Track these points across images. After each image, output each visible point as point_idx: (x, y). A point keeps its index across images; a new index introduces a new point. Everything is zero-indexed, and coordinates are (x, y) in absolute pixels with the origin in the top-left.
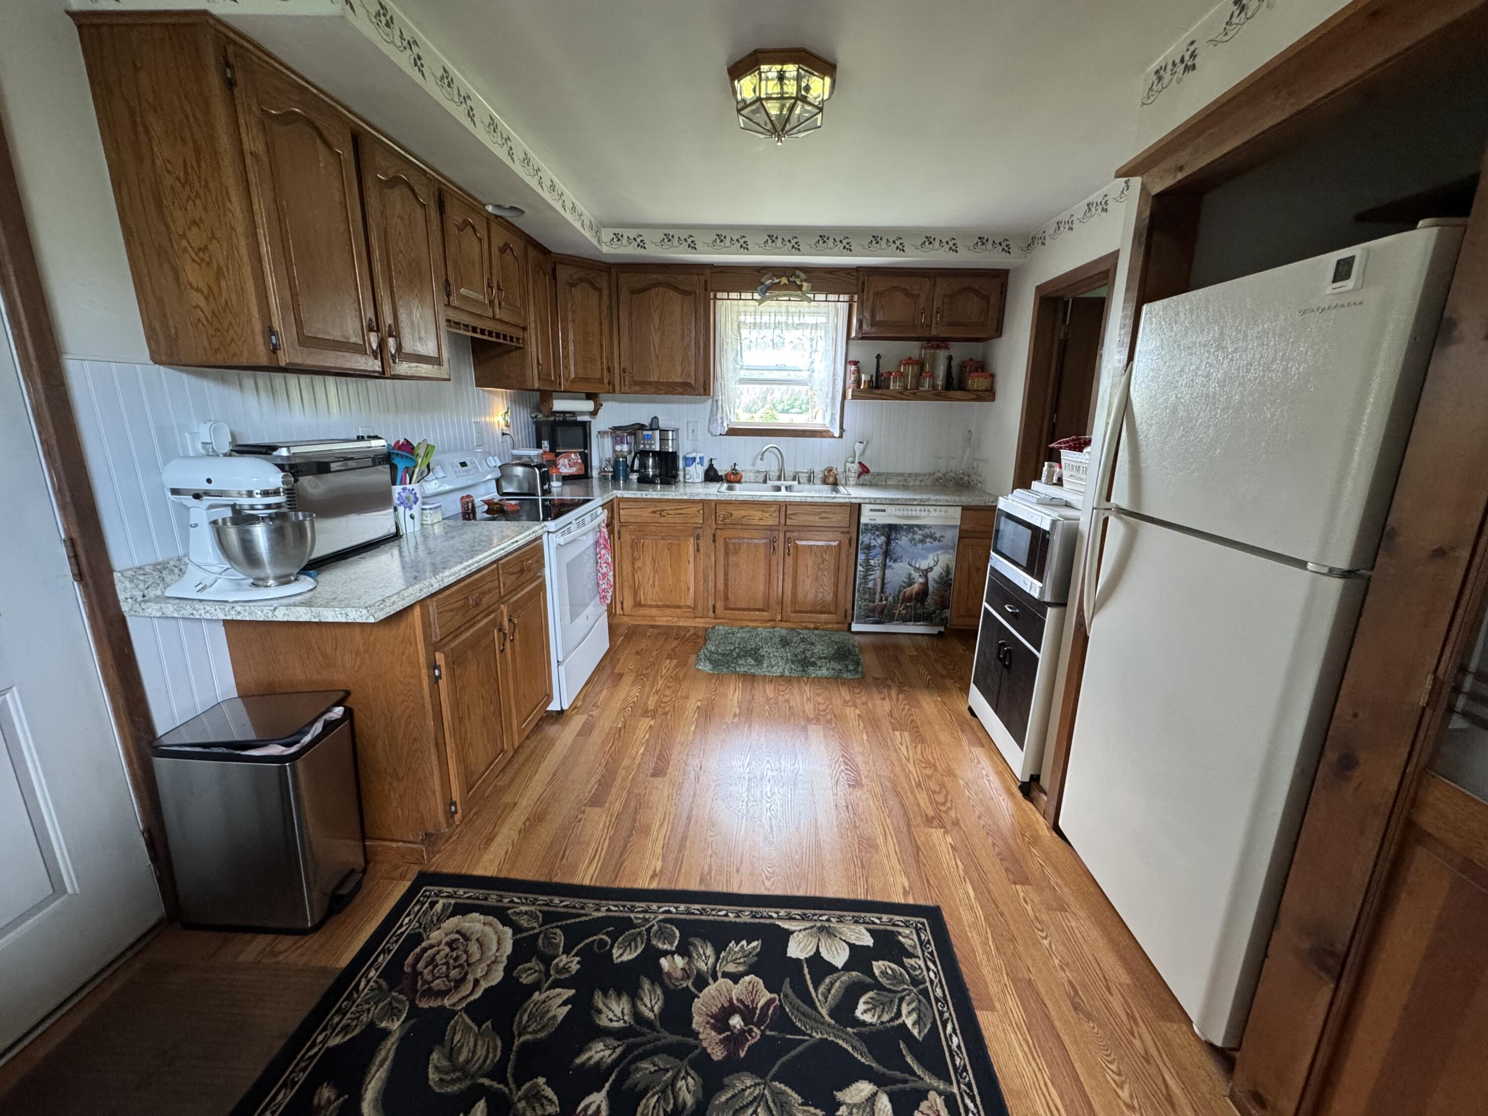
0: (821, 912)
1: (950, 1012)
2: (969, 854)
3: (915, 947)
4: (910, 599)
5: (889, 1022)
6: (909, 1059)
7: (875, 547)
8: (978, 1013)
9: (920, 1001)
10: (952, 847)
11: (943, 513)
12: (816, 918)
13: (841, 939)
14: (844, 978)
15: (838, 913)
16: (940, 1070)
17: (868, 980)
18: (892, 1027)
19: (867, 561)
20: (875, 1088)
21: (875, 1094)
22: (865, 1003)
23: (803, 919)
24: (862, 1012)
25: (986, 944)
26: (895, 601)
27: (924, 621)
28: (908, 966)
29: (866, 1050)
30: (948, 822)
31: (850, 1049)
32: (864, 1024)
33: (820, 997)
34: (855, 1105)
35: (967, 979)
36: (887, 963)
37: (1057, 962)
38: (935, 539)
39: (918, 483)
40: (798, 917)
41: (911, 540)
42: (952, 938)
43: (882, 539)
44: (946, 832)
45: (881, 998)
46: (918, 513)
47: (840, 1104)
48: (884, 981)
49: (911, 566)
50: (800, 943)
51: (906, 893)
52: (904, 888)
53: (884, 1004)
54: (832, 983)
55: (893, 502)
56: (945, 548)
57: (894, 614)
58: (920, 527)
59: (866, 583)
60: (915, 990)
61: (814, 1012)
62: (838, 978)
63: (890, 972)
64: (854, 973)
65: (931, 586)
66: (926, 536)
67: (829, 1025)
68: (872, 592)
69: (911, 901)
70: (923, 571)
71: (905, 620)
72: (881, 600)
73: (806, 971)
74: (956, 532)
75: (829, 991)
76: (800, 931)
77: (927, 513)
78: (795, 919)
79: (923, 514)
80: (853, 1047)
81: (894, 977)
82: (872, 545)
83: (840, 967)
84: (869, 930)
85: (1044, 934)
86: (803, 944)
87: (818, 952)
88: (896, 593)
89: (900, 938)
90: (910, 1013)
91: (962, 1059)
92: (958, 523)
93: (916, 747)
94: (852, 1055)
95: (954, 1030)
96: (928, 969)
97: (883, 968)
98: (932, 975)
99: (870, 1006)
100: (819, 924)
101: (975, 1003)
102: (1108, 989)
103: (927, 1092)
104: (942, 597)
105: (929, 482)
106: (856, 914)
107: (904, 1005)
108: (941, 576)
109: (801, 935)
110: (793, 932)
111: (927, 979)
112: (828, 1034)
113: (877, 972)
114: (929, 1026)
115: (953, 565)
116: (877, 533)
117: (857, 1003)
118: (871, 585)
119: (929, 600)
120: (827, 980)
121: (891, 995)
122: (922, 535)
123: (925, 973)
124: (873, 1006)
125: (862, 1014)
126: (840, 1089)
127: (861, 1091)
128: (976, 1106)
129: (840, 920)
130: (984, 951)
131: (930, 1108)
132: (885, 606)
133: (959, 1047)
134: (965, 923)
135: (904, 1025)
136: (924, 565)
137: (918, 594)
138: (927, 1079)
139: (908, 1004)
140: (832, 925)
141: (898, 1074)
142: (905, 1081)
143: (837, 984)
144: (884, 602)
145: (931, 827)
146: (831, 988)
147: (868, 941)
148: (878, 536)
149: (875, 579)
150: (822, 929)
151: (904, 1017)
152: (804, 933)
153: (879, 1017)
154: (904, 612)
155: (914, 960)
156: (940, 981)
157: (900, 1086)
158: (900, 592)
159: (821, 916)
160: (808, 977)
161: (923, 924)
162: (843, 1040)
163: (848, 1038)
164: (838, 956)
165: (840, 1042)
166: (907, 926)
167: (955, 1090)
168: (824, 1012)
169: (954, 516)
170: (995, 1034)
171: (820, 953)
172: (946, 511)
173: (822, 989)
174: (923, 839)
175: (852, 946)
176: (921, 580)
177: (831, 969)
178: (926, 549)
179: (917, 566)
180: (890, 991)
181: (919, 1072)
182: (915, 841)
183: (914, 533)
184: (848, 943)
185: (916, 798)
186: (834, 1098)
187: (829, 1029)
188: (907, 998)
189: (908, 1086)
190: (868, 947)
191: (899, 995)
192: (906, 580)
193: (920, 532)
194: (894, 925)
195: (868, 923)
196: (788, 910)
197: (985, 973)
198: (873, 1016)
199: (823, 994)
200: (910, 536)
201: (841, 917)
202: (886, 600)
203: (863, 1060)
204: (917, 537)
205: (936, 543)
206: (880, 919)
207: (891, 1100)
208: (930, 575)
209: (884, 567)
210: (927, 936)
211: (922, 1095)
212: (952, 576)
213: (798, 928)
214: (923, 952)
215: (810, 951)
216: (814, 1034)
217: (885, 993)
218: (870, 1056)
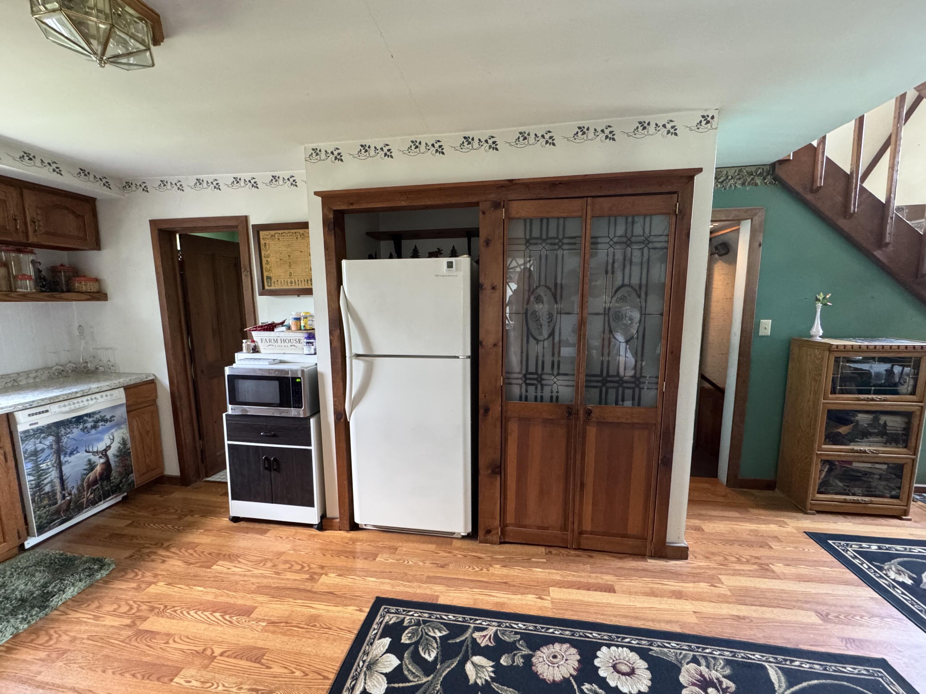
0: (356, 664)
1: (438, 614)
2: (348, 570)
3: (398, 618)
4: (95, 482)
5: (437, 644)
6: (458, 641)
7: (43, 450)
8: (439, 603)
9: (429, 626)
10: (339, 576)
11: (109, 397)
12: (359, 670)
13: (381, 657)
14: (407, 662)
15: (361, 654)
16: (463, 629)
17: (412, 648)
18: (441, 643)
19: (37, 468)
20: (469, 661)
21: (472, 662)
22: (425, 654)
23: (357, 679)
24: (430, 656)
25: (405, 586)
26: (80, 490)
27: (113, 494)
28: (408, 624)
29: (450, 661)
30: (319, 571)
31: (449, 669)
32: (436, 658)
33: (416, 680)
34: (477, 674)
35: (421, 601)
36: (404, 635)
37: (421, 563)
38: (106, 421)
39: (31, 381)
40: (353, 683)
41: (83, 430)
42: (397, 598)
43: (51, 439)
44: (326, 575)
45: (423, 644)
46: (86, 403)
47: (476, 682)
48: (415, 639)
49: (89, 452)
50: (375, 685)
51: (361, 610)
52: (357, 610)
53: (427, 644)
54: (409, 670)
55: (53, 401)
56: (118, 425)
57: (82, 504)
58: (89, 415)
59: (41, 490)
60: (423, 626)
61: (424, 686)
62: (406, 665)
63: (410, 635)
64: (406, 655)
65: (113, 461)
66: (97, 422)
67: (433, 678)
68: (52, 495)
69: (367, 610)
70: (102, 452)
71: (93, 503)
72: (64, 497)
73: (396, 685)
74: (124, 409)
75: (413, 673)
76: (365, 683)
77: (94, 401)
78: (354, 686)
79: (91, 402)
80: (448, 667)
81: (413, 633)
82: (39, 449)
83: (399, 662)
84: (380, 638)
85: (406, 562)
86: (376, 683)
87: (386, 675)
88: (79, 483)
89: (391, 622)
90: (434, 632)
91: (460, 617)
92: (124, 401)
93: (239, 562)
94: (452, 669)
95: (445, 615)
96: (413, 615)
97: (406, 637)
98: (416, 615)
99: (427, 652)
100: (365, 669)
101: (434, 602)
102: (436, 553)
103: (472, 637)
104: (124, 466)
105: (44, 377)
106: (366, 642)
107: (430, 634)
108: (120, 450)
109: (369, 684)
110: (365, 689)
111: (418, 618)
112: (438, 680)
113: (408, 642)
114: (442, 626)
115: (127, 436)
116: (43, 435)
117: (424, 658)
118: (47, 489)
119: (114, 474)
120: (406, 673)
121: (423, 638)
122: (93, 421)
123: (414, 618)
124: (427, 649)
125: (430, 657)
126: (469, 680)
127: (470, 669)
128: (480, 620)
129: (367, 653)
130: (408, 587)
131: (480, 639)
132: (70, 501)
133: (454, 617)
134: (391, 589)
135: (440, 637)
136: (101, 446)
137: (101, 474)
138: (467, 635)
139: (430, 631)
140: (368, 660)
141: (464, 648)
142: (467, 646)
143: (410, 667)
144: (68, 498)
145: (318, 580)
146: (411, 671)
147: (387, 641)
148: (44, 438)
149: (51, 481)
150: (369, 668)
151: (436, 636)
152: (368, 681)
153: (434, 648)
154: (92, 496)
155: (405, 620)
156: (421, 612)
157: (469, 649)
158: (83, 480)
159: (359, 665)
160: (401, 685)
161: (385, 608)
162: (443, 672)
163: (443, 668)
164: (392, 662)
165: (444, 674)
166: (384, 617)
167: (472, 625)
168: (425, 680)
169: (120, 397)
170: (450, 600)
171: (386, 673)
172: (112, 395)
173: (411, 678)
174: (325, 588)
175: (388, 651)
176: (102, 461)
177: (399, 668)
178: (100, 432)
179: (95, 450)
180: (421, 638)
181: (463, 638)
182: (324, 592)
183: (85, 422)
184: (385, 653)
185: (288, 579)
186: (472, 685)
187: (436, 679)
188: (426, 631)
189: (470, 645)
190: (391, 642)
191: (424, 634)
192: (86, 467)
193: (90, 420)
194: (381, 623)
195: (375, 637)
196: (345, 689)
197: (420, 592)
198: (433, 651)
199: (414, 678)
200: (81, 427)
201: (364, 652)
202: (70, 494)
203: (455, 664)
204: (89, 425)
205: (108, 424)
206: (374, 629)
207: (476, 655)
208: (110, 453)
209: (59, 465)
210: (393, 609)
211: (474, 640)
212: (129, 445)
213: (363, 684)
214: (402, 614)
215: (383, 679)
216: (437, 689)
217: (422, 641)
218: (453, 660)
